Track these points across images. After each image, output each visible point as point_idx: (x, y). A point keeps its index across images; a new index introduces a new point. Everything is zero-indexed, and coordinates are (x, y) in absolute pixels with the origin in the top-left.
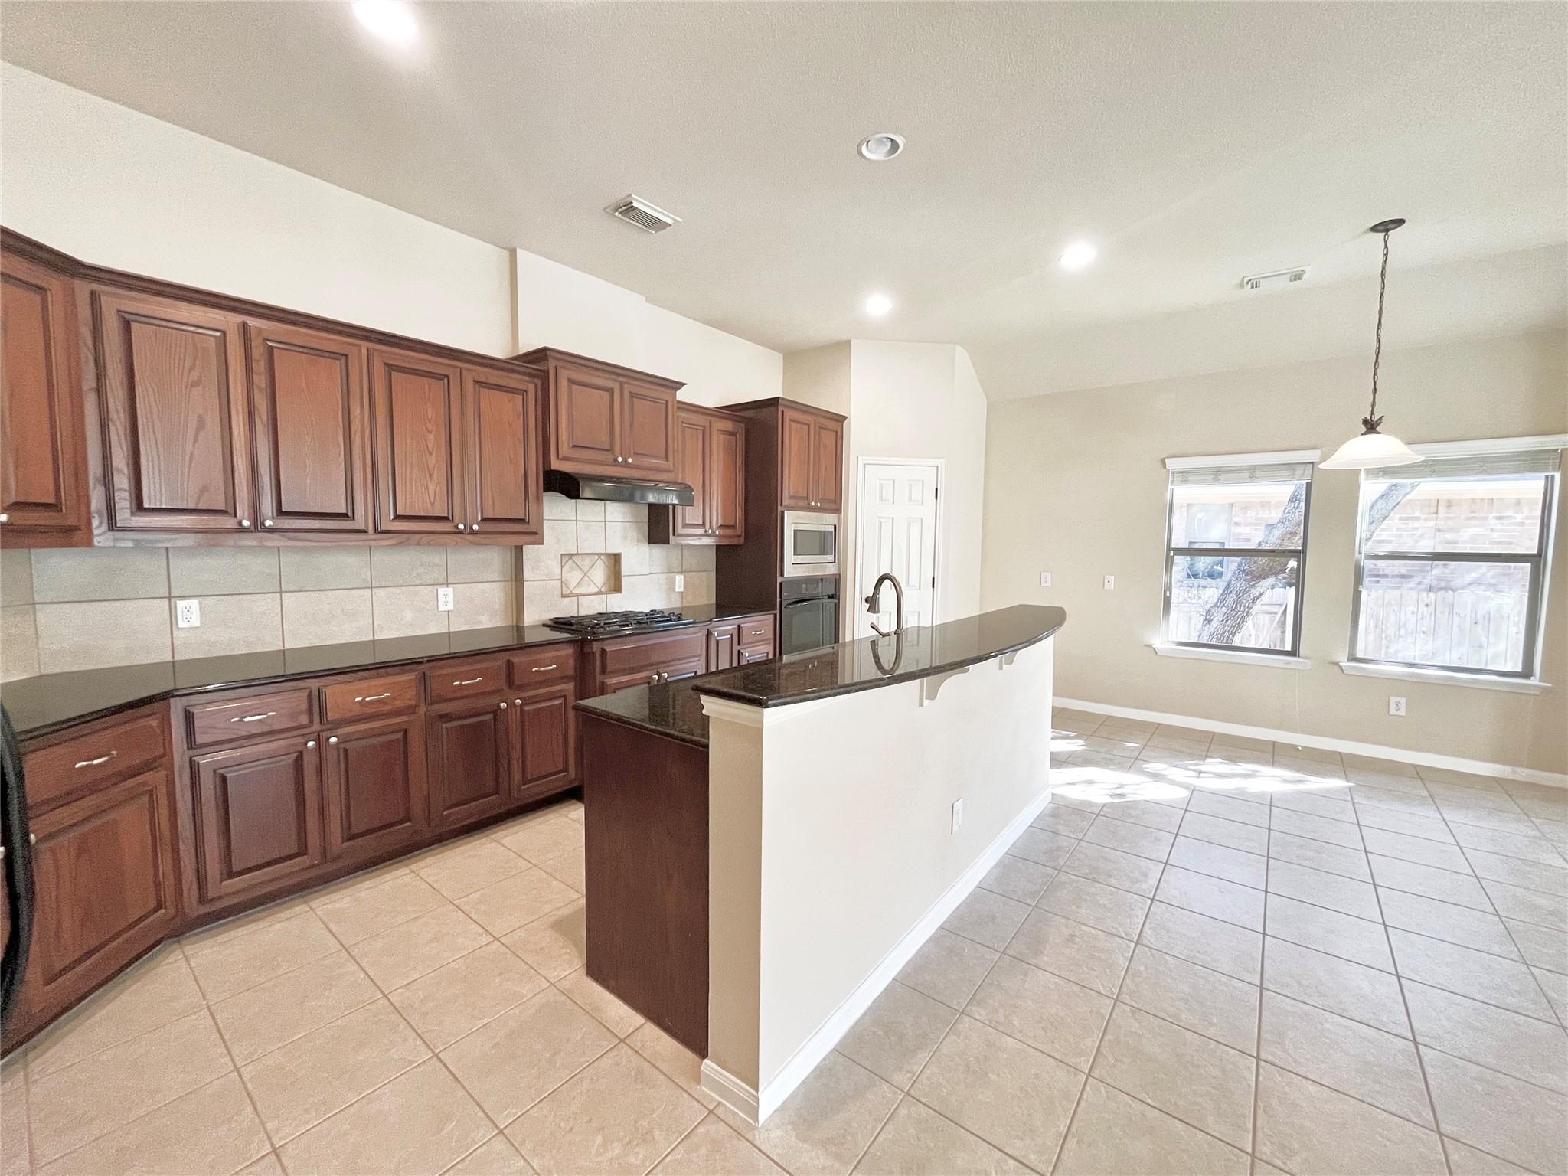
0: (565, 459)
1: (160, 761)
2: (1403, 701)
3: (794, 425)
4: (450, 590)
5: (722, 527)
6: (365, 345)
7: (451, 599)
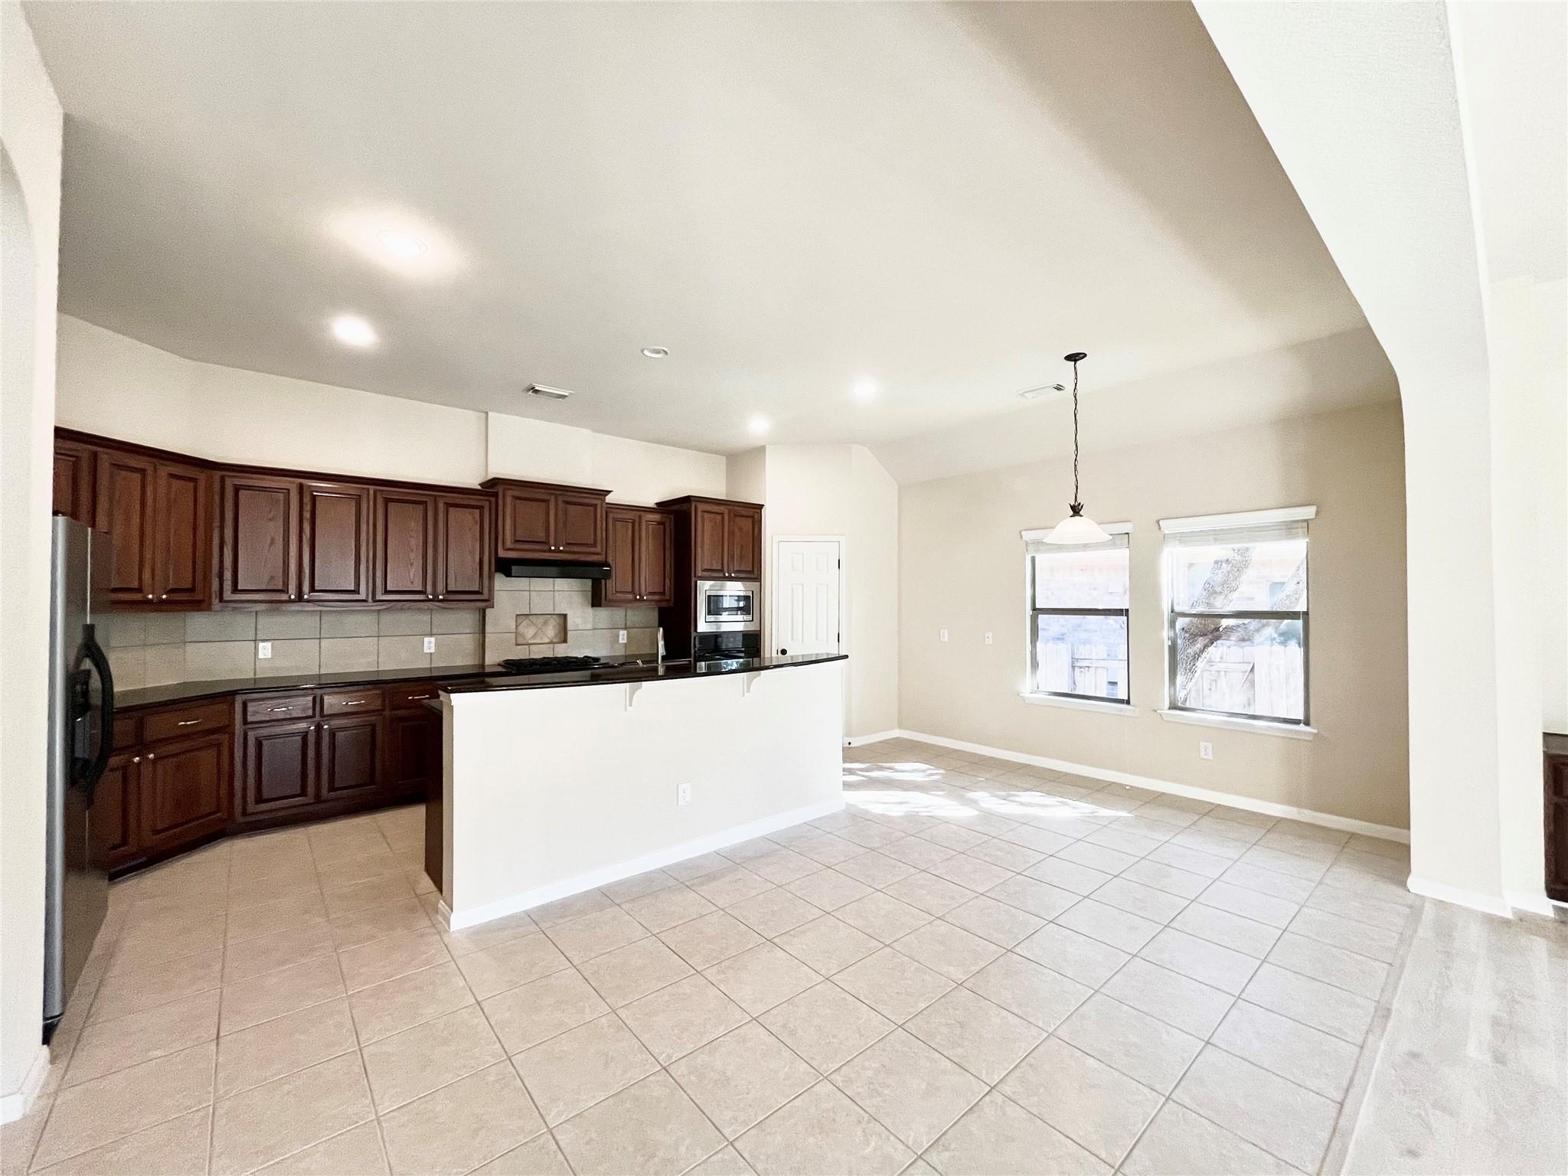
0: (509, 549)
1: (227, 729)
2: (1209, 745)
3: (706, 515)
4: (433, 639)
5: (651, 593)
6: (372, 488)
7: (433, 645)
